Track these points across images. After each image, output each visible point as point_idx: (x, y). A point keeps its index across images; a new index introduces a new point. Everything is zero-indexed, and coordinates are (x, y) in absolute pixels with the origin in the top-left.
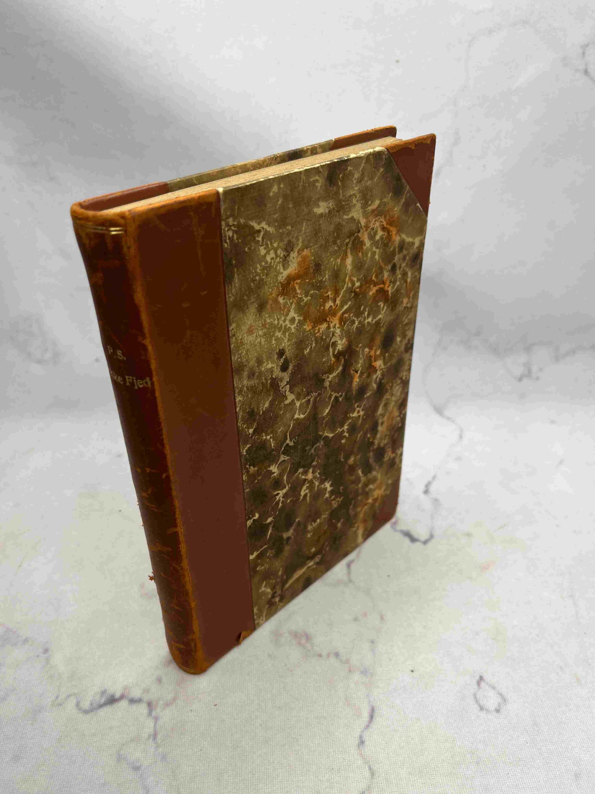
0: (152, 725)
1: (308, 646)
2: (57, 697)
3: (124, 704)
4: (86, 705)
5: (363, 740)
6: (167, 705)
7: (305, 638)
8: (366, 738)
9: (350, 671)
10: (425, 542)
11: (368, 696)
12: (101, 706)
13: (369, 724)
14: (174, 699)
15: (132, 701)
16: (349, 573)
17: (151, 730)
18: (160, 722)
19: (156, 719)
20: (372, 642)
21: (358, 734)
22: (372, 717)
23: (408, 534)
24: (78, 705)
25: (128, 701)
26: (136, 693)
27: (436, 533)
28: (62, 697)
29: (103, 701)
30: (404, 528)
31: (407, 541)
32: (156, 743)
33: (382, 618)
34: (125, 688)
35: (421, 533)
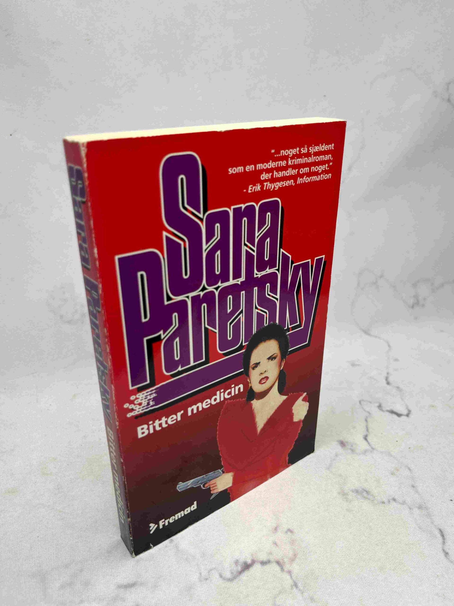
0: (288, 577)
1: (371, 498)
2: (200, 574)
3: (257, 567)
4: (228, 575)
5: (446, 552)
6: (292, 560)
7: (365, 492)
8: (448, 551)
9: (410, 509)
10: (408, 415)
11: (432, 523)
12: (240, 573)
13: (444, 541)
14: (295, 555)
15: (263, 563)
16: (369, 443)
17: (290, 582)
18: (294, 575)
19: (289, 572)
20: (413, 486)
21: (441, 549)
22: (443, 536)
23: (392, 412)
24: (221, 576)
25: (259, 564)
26: (263, 557)
27: (411, 408)
28: (205, 574)
29: (239, 568)
30: (389, 409)
31: (395, 416)
32: (300, 590)
33: (410, 469)
34: (252, 555)
35: (401, 409)
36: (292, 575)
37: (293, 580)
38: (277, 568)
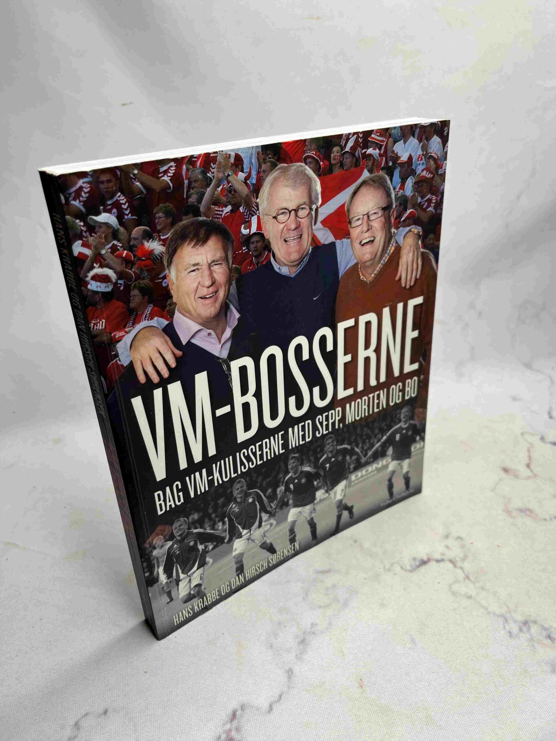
36: (464, 570)
37: (465, 575)
38: (451, 566)
